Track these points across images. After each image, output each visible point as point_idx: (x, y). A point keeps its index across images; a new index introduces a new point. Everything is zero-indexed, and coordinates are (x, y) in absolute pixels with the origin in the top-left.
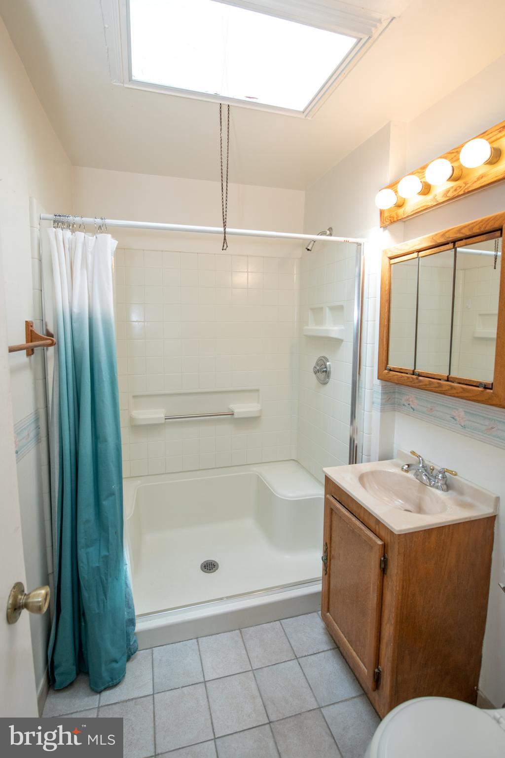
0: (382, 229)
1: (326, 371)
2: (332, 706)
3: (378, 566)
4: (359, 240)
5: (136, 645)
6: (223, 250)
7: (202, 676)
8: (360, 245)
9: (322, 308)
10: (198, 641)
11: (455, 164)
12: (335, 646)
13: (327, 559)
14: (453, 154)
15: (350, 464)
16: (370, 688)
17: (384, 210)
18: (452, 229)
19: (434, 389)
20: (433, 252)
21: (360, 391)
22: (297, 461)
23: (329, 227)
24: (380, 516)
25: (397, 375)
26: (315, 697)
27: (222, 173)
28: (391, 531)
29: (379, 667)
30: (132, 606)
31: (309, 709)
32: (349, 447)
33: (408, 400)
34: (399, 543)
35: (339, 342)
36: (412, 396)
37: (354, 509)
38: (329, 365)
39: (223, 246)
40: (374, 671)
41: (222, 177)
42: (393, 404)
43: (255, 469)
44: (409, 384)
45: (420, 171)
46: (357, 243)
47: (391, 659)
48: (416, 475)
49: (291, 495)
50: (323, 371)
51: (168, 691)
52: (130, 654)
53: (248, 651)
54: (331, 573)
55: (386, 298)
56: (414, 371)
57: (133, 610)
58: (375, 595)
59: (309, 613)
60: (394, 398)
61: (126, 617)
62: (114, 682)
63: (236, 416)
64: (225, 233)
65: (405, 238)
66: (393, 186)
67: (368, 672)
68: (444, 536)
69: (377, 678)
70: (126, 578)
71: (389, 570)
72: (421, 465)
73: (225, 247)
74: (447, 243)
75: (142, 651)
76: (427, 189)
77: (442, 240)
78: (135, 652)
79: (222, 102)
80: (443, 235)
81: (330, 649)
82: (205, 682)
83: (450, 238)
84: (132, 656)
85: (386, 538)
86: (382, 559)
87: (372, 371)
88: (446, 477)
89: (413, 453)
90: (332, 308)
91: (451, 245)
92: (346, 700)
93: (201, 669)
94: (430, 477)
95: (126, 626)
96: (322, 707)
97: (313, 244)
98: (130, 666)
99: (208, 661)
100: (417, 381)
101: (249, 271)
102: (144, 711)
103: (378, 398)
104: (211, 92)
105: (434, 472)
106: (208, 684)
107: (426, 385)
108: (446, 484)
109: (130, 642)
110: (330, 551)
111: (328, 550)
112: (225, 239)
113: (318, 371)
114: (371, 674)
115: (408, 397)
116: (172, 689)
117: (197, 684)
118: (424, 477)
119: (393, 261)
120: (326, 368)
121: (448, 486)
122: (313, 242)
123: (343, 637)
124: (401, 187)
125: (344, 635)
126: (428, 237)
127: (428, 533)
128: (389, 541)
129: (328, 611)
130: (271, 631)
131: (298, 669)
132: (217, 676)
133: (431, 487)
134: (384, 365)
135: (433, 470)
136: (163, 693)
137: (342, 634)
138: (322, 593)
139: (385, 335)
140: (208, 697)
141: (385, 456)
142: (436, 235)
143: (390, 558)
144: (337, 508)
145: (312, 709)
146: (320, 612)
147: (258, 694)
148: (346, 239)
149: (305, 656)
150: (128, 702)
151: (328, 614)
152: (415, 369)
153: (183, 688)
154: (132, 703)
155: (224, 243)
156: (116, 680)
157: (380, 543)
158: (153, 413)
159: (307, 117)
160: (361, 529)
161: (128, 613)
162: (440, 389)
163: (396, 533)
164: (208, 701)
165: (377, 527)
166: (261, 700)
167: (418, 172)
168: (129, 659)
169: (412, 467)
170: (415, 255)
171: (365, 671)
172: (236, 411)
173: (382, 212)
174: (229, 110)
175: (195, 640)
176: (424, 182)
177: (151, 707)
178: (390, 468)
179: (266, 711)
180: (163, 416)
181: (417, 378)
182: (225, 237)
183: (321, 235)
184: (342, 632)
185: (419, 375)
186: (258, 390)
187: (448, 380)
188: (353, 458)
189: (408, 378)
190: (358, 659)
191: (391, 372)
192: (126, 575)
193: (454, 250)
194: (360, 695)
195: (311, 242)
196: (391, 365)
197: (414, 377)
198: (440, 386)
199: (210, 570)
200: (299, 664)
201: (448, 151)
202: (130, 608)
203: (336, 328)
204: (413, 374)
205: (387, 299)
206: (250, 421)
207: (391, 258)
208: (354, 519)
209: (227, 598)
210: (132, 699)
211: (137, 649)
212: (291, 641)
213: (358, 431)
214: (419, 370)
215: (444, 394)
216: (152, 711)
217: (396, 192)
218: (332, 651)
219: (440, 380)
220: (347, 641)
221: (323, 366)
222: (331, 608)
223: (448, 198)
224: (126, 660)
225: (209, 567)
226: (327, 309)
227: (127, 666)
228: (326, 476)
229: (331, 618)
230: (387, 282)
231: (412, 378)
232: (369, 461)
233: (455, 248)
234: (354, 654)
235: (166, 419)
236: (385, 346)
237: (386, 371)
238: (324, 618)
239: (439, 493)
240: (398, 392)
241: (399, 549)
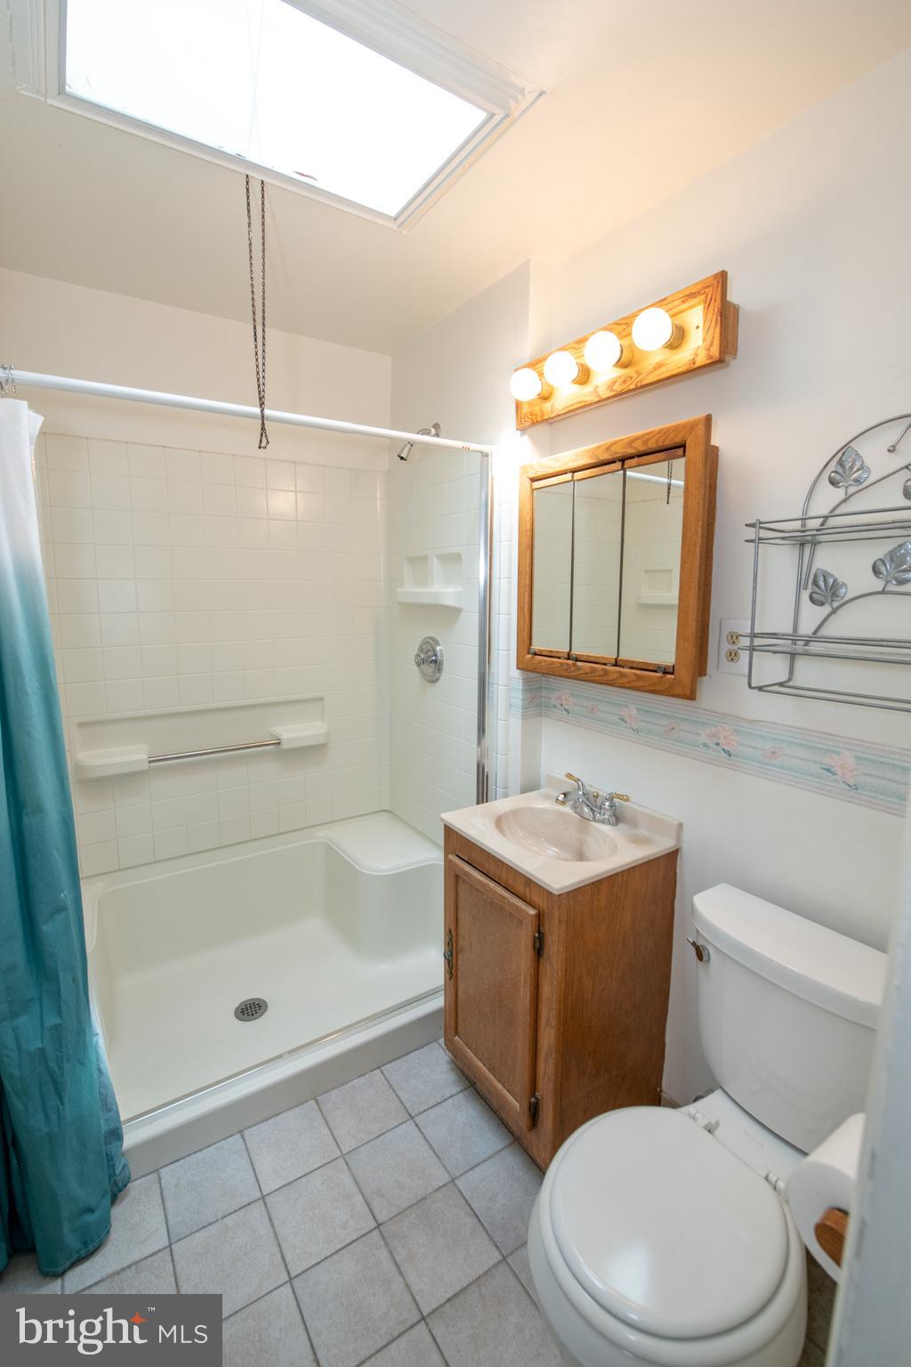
0: (519, 432)
1: (435, 661)
2: (471, 1172)
3: (530, 947)
4: (484, 448)
5: (127, 1172)
6: (260, 447)
7: (257, 1188)
8: (487, 455)
9: (426, 558)
10: (243, 1137)
11: (625, 342)
12: (469, 1085)
13: (452, 955)
14: (623, 327)
15: (478, 803)
16: (525, 1129)
17: (522, 402)
18: (620, 440)
19: (597, 678)
20: (594, 474)
21: (491, 689)
22: (391, 812)
23: (434, 422)
24: (533, 873)
25: (545, 661)
26: (444, 1166)
27: (253, 305)
28: (548, 891)
29: (537, 1094)
30: (114, 1107)
31: (437, 1187)
32: (476, 778)
33: (559, 698)
34: (559, 907)
35: (453, 613)
36: (566, 691)
37: (492, 868)
38: (440, 650)
39: (261, 441)
40: (530, 1102)
41: (254, 313)
42: (539, 706)
43: (322, 834)
44: (563, 673)
45: (574, 346)
46: (482, 452)
47: (553, 1077)
48: (574, 808)
49: (385, 867)
50: (430, 661)
51: (197, 1231)
52: (116, 1190)
53: (332, 1128)
54: (459, 975)
55: (527, 541)
56: (569, 654)
57: (117, 1113)
58: (528, 989)
59: (425, 1045)
60: (541, 697)
61: (104, 1128)
62: (91, 1245)
63: (284, 746)
64: (263, 417)
65: (551, 449)
66: (536, 364)
67: (520, 1107)
68: (616, 887)
69: (534, 1112)
70: (98, 1059)
71: (545, 950)
72: (580, 793)
73: (264, 444)
74: (614, 462)
75: (139, 1181)
76: (584, 376)
77: (605, 456)
78: (125, 1186)
79: (250, 174)
80: (608, 449)
81: (461, 1091)
82: (263, 1198)
83: (616, 453)
84: (120, 1195)
85: (541, 904)
86: (537, 935)
87: (508, 656)
88: (615, 805)
89: (569, 776)
90: (444, 558)
91: (618, 465)
92: (490, 1157)
93: (254, 1179)
94: (595, 809)
95: (106, 1143)
96: (457, 1178)
97: (410, 449)
98: (117, 1213)
99: (265, 1165)
100: (573, 668)
101: (298, 489)
102: (156, 1279)
103: (518, 697)
104: (231, 150)
105: (599, 801)
106: (268, 1200)
107: (586, 674)
108: (614, 815)
109: (114, 1170)
110: (457, 941)
111: (454, 940)
112: (263, 429)
113: (423, 661)
114: (526, 1106)
115: (559, 694)
116: (204, 1227)
117: (249, 1204)
118: (586, 810)
119: (537, 484)
120: (435, 655)
121: (617, 818)
122: (409, 446)
123: (482, 1065)
124: (548, 367)
125: (482, 1063)
126: (588, 451)
127: (596, 887)
128: (545, 907)
129: (456, 1033)
130: (368, 1088)
131: (417, 1132)
132: (284, 1182)
133: (595, 821)
134: (526, 646)
135: (597, 797)
136: (188, 1238)
137: (480, 1063)
138: (444, 1010)
139: (527, 599)
140: (270, 1220)
141: (529, 787)
142: (599, 447)
143: (547, 935)
144: (467, 874)
145: (441, 1185)
146: (442, 1041)
147: (355, 1189)
148: (465, 444)
149: (424, 1111)
150: (121, 1274)
151: (457, 1038)
152: (571, 650)
153: (225, 1219)
154: (130, 1273)
155: (262, 435)
156: (94, 1242)
157: (532, 912)
158: (128, 754)
159: (401, 230)
160: (504, 898)
161: (107, 1120)
162: (606, 678)
163: (556, 893)
164: (273, 1226)
165: (527, 889)
166: (361, 1197)
167: (572, 348)
168: (114, 1199)
169: (569, 797)
170: (568, 477)
171: (515, 1105)
172: (284, 736)
173: (518, 405)
174: (263, 190)
175: (239, 1136)
176: (582, 365)
177: (169, 1267)
178: (539, 802)
179: (371, 1210)
180: (144, 756)
181: (574, 665)
182: (263, 424)
183: (422, 434)
184: (480, 1060)
185: (577, 660)
186: (321, 699)
187: (616, 665)
188: (483, 795)
189: (562, 664)
190: (505, 1091)
191: (536, 657)
192: (97, 1053)
193: (622, 472)
194: (509, 1145)
195: (405, 446)
196: (536, 646)
197: (570, 662)
198: (606, 673)
199: (253, 1015)
200: (416, 1125)
201: (615, 319)
202: (109, 1110)
203: (449, 590)
204: (568, 659)
205: (529, 542)
206: (310, 752)
207: (533, 480)
208: (492, 885)
209: (290, 1052)
210: (130, 1266)
211: (130, 1179)
212: (399, 1093)
213: (489, 753)
214: (576, 651)
215: (611, 685)
216: (172, 1273)
217: (541, 375)
218: (465, 1092)
219: (605, 664)
220: (487, 1071)
221: (431, 653)
222: (461, 1029)
223: (614, 393)
224: (109, 1203)
225: (251, 1010)
226: (435, 558)
227: (112, 1213)
228: (445, 825)
229: (462, 1043)
230: (528, 518)
231: (567, 664)
232: (506, 795)
233: (623, 468)
234: (499, 1086)
235: (150, 762)
236: (527, 617)
237: (530, 656)
238: (450, 1046)
239: (606, 828)
240: (545, 688)
241: (559, 915)
